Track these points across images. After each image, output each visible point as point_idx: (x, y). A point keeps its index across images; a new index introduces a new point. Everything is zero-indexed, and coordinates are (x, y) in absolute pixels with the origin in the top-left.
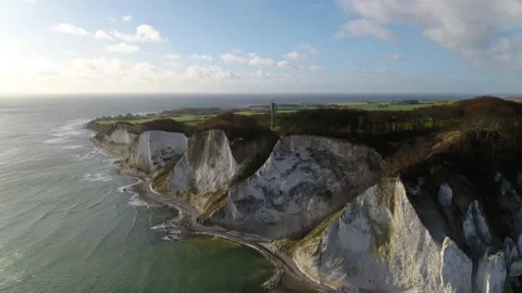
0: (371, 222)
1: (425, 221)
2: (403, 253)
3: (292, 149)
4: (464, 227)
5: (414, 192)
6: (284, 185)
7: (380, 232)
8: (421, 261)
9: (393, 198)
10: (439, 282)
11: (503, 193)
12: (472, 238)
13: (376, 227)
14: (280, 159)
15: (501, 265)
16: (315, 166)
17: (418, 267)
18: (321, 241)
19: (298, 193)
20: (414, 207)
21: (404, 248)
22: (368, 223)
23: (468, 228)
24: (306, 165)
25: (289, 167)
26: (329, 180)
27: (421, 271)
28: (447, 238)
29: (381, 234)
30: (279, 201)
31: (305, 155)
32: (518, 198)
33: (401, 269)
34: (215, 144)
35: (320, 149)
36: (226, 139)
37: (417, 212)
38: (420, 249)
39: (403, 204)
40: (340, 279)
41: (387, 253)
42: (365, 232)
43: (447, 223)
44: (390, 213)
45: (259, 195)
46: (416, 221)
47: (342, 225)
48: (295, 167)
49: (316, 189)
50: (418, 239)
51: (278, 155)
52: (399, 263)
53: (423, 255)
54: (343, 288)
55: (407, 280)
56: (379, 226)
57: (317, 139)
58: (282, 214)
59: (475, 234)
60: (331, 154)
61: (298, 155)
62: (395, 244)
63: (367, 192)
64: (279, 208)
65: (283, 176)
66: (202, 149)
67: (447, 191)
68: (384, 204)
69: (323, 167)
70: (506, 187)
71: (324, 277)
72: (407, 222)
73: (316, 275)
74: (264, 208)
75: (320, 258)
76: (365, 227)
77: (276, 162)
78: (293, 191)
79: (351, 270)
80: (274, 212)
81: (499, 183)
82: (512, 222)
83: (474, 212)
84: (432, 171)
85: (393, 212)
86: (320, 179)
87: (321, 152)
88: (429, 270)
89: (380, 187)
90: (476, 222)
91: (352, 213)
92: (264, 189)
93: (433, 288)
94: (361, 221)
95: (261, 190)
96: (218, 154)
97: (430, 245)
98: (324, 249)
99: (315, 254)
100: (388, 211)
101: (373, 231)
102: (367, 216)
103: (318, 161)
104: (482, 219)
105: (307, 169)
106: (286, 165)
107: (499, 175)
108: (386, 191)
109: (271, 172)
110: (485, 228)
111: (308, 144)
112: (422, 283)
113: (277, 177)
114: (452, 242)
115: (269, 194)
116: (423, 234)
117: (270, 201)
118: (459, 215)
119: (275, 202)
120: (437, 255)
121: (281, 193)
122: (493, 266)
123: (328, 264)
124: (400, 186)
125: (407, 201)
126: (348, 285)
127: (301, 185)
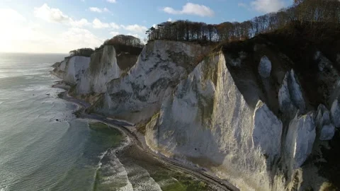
0: (198, 95)
1: (241, 88)
2: (222, 122)
3: (155, 52)
4: (279, 95)
5: (235, 64)
6: (148, 81)
7: (205, 105)
8: (236, 125)
9: (216, 71)
10: (250, 145)
11: (321, 69)
12: (285, 103)
13: (203, 100)
14: (146, 60)
15: (309, 124)
16: (172, 65)
17: (233, 132)
18: (159, 115)
19: (157, 87)
20: (232, 76)
21: (223, 116)
22: (197, 97)
23: (283, 94)
24: (165, 64)
25: (152, 66)
26: (182, 75)
27: (235, 135)
28: (260, 101)
29: (206, 106)
30: (142, 93)
31: (164, 56)
32: (335, 72)
33: (220, 135)
34: (108, 57)
35: (178, 51)
36: (114, 52)
37: (235, 80)
38: (236, 115)
39: (224, 74)
40: (173, 149)
41: (210, 122)
42: (193, 105)
43: (264, 91)
44: (214, 86)
45: (129, 89)
46: (233, 88)
47: (175, 100)
48: (156, 66)
49: (171, 82)
50: (235, 106)
51: (144, 57)
52: (219, 130)
53: (238, 119)
54: (174, 156)
55: (225, 145)
56: (205, 98)
57: (175, 43)
58: (145, 103)
59: (289, 100)
60: (185, 55)
61: (159, 56)
62: (216, 113)
63: (196, 68)
64: (142, 99)
65: (147, 73)
66: (100, 62)
67: (266, 63)
68: (209, 77)
69: (177, 66)
70: (324, 63)
71: (161, 148)
72: (226, 90)
73: (156, 146)
74: (131, 99)
75: (159, 131)
76: (194, 101)
77: (142, 63)
78: (153, 86)
79: (181, 140)
80: (138, 101)
81: (319, 61)
82: (327, 94)
83: (289, 80)
84: (255, 49)
85: (216, 84)
86: (175, 75)
87: (177, 54)
88: (243, 134)
89: (206, 62)
90: (290, 90)
91: (183, 89)
92: (133, 84)
93: (245, 151)
94: (191, 95)
95: (130, 85)
96: (109, 64)
97: (245, 110)
98: (161, 123)
99: (155, 128)
100: (212, 83)
101: (200, 103)
102: (196, 91)
103: (174, 61)
104: (296, 86)
105: (165, 67)
106: (149, 64)
107: (318, 53)
108: (211, 65)
109: (139, 70)
110: (299, 95)
111: (167, 47)
112: (236, 147)
113: (143, 74)
114: (262, 104)
115: (136, 88)
116: (239, 100)
117: (136, 93)
118: (276, 84)
119: (140, 94)
120: (250, 118)
121: (145, 86)
122: (301, 126)
123: (164, 136)
124: (222, 58)
125: (226, 70)
126: (178, 153)
127: (160, 80)
